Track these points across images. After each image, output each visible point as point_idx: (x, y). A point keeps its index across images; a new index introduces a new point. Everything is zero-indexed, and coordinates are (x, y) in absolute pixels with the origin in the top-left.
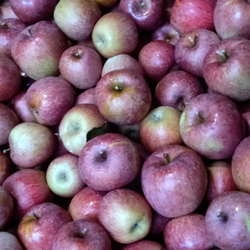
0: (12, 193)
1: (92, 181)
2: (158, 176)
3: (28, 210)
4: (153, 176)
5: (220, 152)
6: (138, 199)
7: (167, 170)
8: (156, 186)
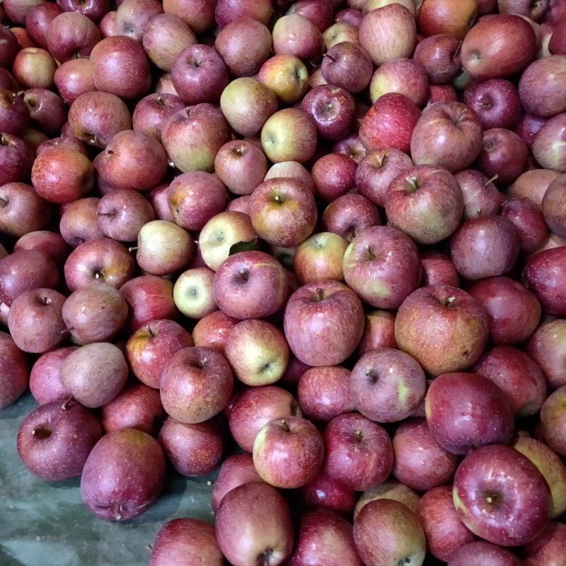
0: (129, 300)
1: (225, 304)
2: (304, 313)
3: (144, 323)
4: (299, 312)
5: (385, 299)
6: (275, 335)
7: (317, 308)
8: (300, 324)
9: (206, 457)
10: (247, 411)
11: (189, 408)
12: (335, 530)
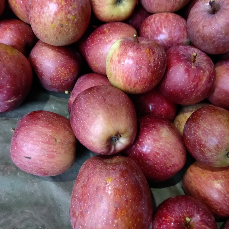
9: (65, 75)
10: (101, 36)
11: (52, 23)
12: (168, 127)
